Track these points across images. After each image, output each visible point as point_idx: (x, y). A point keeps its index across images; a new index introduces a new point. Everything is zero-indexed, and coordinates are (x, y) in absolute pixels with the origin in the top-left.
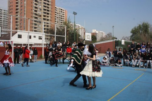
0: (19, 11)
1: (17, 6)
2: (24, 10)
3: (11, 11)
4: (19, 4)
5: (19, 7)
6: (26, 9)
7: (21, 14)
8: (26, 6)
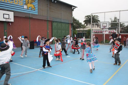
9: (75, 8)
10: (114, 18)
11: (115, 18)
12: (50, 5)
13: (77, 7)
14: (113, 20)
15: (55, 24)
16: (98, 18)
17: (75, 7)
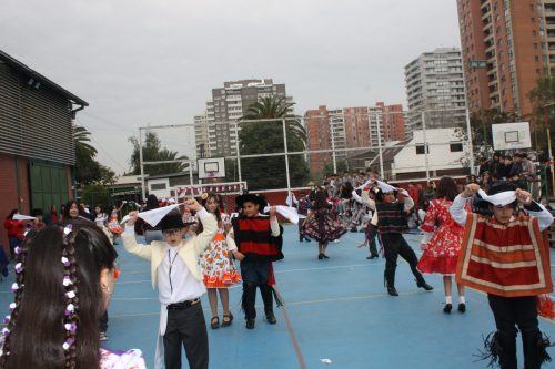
0: (494, 47)
1: (487, 32)
2: (508, 42)
3: (470, 55)
4: (492, 24)
5: (493, 35)
6: (511, 37)
7: (499, 57)
8: (509, 25)
9: (81, 108)
10: (144, 139)
11: (151, 138)
12: (23, 100)
13: (87, 105)
14: (143, 143)
15: (35, 170)
16: (88, 136)
17: (83, 104)
